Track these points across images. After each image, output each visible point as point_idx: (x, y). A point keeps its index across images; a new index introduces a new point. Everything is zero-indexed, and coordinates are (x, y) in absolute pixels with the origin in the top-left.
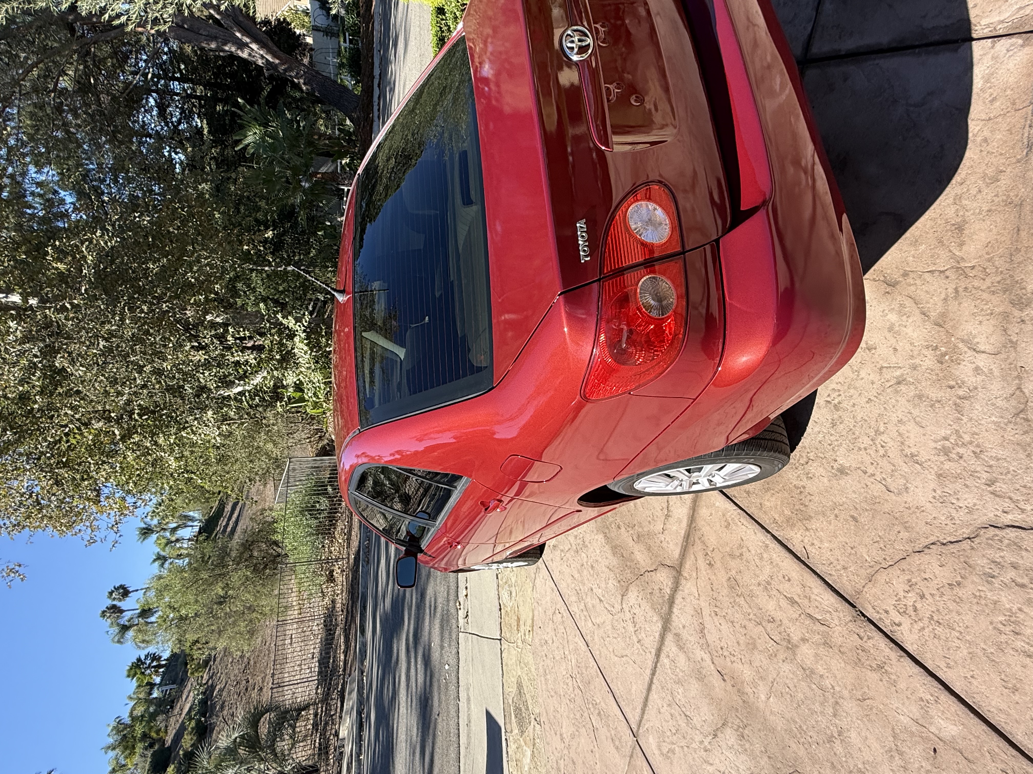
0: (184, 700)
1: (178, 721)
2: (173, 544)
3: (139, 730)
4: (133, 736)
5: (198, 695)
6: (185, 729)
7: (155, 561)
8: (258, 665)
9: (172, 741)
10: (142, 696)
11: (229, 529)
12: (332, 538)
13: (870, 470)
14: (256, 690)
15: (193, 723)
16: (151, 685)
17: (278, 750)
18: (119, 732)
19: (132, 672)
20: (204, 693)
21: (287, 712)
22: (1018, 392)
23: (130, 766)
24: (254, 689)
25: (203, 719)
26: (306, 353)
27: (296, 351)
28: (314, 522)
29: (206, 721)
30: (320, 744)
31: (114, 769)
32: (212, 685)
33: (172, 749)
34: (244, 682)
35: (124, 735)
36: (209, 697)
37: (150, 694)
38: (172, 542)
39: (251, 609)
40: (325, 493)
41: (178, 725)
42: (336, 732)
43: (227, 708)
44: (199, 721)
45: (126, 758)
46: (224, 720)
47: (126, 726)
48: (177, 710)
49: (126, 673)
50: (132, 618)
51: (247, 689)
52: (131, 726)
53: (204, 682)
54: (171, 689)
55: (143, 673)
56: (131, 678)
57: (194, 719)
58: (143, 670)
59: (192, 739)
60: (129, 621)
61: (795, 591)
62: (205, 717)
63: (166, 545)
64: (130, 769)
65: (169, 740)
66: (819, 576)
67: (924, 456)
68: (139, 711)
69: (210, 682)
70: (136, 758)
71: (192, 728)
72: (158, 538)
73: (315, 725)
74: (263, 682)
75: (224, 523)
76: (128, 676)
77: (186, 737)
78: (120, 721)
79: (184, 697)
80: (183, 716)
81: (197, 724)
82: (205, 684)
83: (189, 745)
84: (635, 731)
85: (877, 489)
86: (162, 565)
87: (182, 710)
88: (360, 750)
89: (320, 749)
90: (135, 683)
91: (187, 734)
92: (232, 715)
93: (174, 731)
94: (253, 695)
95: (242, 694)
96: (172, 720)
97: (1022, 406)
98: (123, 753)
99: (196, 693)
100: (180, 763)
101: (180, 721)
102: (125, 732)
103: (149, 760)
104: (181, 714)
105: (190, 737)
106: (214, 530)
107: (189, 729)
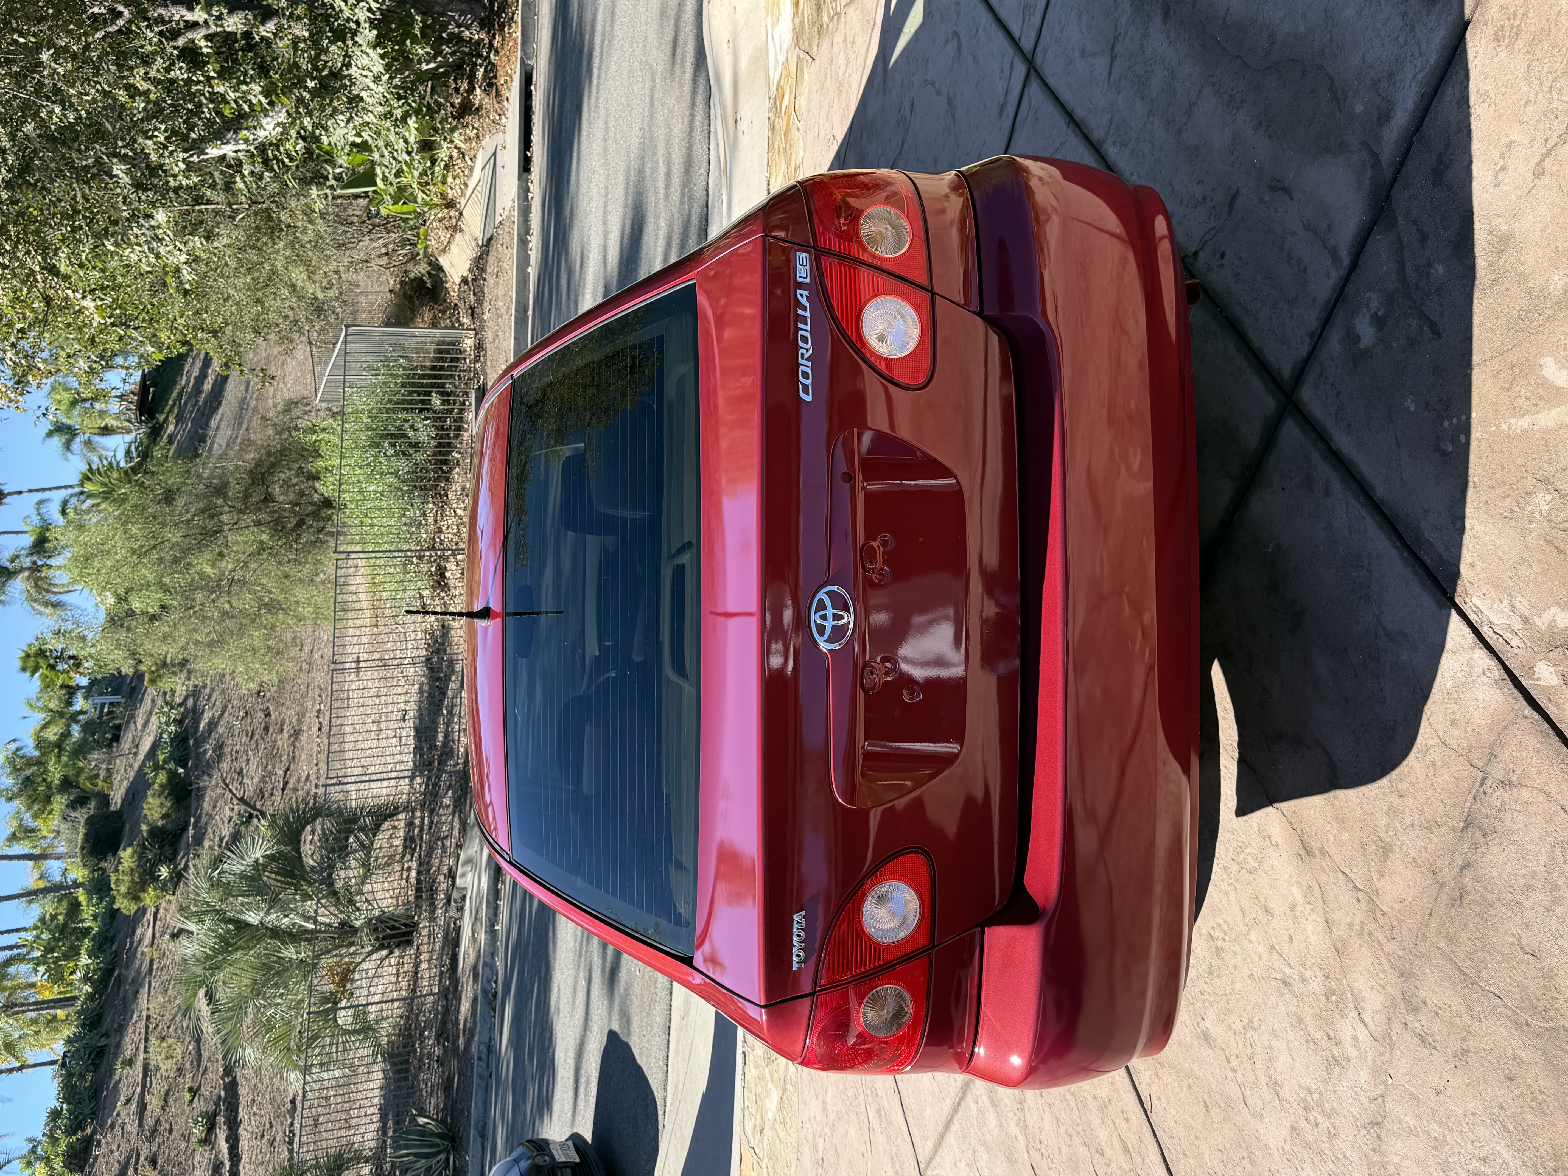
0: (139, 727)
1: (131, 766)
2: (88, 405)
3: (55, 772)
4: (44, 780)
5: (168, 724)
6: (149, 786)
7: (50, 434)
8: (288, 687)
9: (123, 801)
10: (54, 705)
11: (207, 386)
12: (441, 498)
13: (1235, 1063)
14: (285, 735)
15: (162, 777)
16: (71, 691)
17: (339, 885)
18: (16, 770)
19: (31, 663)
20: (179, 722)
21: (354, 819)
22: (1380, 1100)
23: (44, 833)
24: (282, 730)
25: (181, 770)
26: (377, 79)
27: (353, 71)
28: (403, 465)
29: (187, 774)
30: (418, 881)
31: (14, 834)
32: (194, 709)
33: (125, 816)
34: (261, 714)
35: (27, 778)
36: (192, 730)
37: (69, 703)
38: (85, 400)
39: (272, 606)
40: (425, 407)
41: (132, 774)
42: (450, 870)
43: (229, 759)
44: (172, 775)
45: (35, 816)
46: (224, 781)
47: (30, 762)
48: (126, 744)
49: (19, 664)
50: (17, 557)
51: (266, 729)
52: (39, 762)
53: (178, 700)
54: (111, 704)
55: (52, 667)
56: (28, 674)
57: (163, 768)
58: (52, 661)
59: (162, 805)
60: (12, 561)
61: (1132, 1140)
62: (184, 766)
63: (74, 403)
64: (45, 837)
65: (117, 797)
66: (1157, 1141)
67: (1287, 1092)
68: (52, 734)
69: (190, 702)
70: (55, 821)
71: (161, 785)
72: (53, 389)
73: (410, 841)
74: (300, 722)
75: (196, 373)
76: (24, 669)
77: (150, 800)
78: (17, 750)
79: (140, 723)
80: (141, 757)
81: (170, 780)
82: (180, 705)
83: (157, 816)
84: (922, 1166)
85: (1234, 1092)
86: (67, 446)
87: (137, 746)
88: (496, 914)
89: (418, 890)
90: (37, 682)
91: (153, 796)
92: (240, 773)
93: (125, 784)
94: (279, 743)
95: (256, 737)
96: (120, 763)
97: (1380, 1119)
98: (29, 808)
99: (163, 720)
100: (144, 847)
101: (136, 766)
102: (28, 773)
103: (82, 830)
104: (136, 754)
105: (157, 801)
106: (175, 383)
107: (156, 786)
